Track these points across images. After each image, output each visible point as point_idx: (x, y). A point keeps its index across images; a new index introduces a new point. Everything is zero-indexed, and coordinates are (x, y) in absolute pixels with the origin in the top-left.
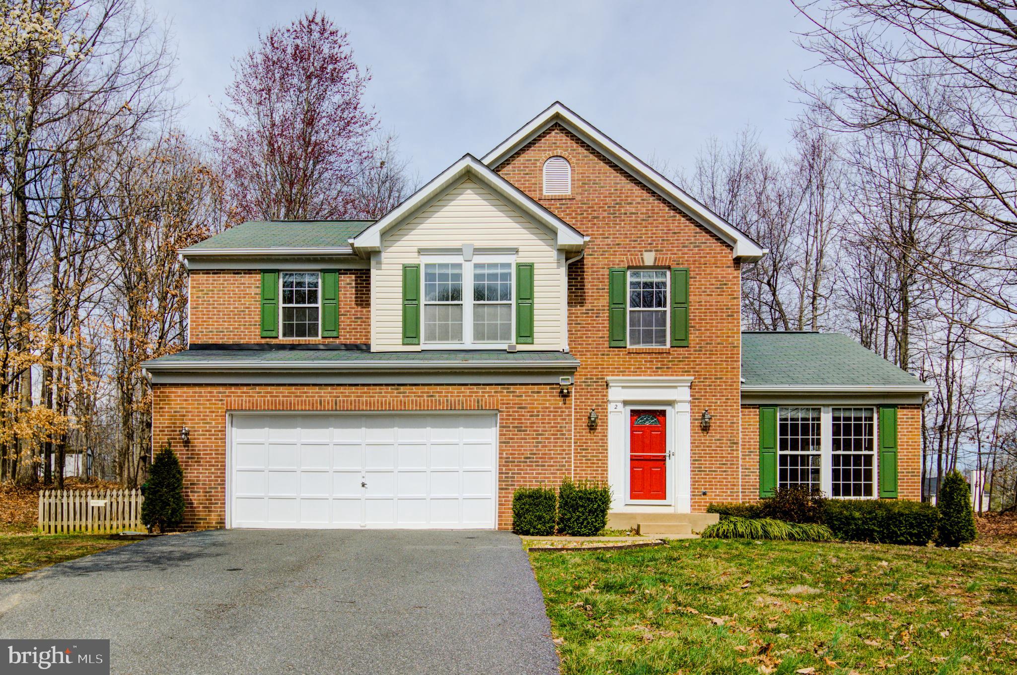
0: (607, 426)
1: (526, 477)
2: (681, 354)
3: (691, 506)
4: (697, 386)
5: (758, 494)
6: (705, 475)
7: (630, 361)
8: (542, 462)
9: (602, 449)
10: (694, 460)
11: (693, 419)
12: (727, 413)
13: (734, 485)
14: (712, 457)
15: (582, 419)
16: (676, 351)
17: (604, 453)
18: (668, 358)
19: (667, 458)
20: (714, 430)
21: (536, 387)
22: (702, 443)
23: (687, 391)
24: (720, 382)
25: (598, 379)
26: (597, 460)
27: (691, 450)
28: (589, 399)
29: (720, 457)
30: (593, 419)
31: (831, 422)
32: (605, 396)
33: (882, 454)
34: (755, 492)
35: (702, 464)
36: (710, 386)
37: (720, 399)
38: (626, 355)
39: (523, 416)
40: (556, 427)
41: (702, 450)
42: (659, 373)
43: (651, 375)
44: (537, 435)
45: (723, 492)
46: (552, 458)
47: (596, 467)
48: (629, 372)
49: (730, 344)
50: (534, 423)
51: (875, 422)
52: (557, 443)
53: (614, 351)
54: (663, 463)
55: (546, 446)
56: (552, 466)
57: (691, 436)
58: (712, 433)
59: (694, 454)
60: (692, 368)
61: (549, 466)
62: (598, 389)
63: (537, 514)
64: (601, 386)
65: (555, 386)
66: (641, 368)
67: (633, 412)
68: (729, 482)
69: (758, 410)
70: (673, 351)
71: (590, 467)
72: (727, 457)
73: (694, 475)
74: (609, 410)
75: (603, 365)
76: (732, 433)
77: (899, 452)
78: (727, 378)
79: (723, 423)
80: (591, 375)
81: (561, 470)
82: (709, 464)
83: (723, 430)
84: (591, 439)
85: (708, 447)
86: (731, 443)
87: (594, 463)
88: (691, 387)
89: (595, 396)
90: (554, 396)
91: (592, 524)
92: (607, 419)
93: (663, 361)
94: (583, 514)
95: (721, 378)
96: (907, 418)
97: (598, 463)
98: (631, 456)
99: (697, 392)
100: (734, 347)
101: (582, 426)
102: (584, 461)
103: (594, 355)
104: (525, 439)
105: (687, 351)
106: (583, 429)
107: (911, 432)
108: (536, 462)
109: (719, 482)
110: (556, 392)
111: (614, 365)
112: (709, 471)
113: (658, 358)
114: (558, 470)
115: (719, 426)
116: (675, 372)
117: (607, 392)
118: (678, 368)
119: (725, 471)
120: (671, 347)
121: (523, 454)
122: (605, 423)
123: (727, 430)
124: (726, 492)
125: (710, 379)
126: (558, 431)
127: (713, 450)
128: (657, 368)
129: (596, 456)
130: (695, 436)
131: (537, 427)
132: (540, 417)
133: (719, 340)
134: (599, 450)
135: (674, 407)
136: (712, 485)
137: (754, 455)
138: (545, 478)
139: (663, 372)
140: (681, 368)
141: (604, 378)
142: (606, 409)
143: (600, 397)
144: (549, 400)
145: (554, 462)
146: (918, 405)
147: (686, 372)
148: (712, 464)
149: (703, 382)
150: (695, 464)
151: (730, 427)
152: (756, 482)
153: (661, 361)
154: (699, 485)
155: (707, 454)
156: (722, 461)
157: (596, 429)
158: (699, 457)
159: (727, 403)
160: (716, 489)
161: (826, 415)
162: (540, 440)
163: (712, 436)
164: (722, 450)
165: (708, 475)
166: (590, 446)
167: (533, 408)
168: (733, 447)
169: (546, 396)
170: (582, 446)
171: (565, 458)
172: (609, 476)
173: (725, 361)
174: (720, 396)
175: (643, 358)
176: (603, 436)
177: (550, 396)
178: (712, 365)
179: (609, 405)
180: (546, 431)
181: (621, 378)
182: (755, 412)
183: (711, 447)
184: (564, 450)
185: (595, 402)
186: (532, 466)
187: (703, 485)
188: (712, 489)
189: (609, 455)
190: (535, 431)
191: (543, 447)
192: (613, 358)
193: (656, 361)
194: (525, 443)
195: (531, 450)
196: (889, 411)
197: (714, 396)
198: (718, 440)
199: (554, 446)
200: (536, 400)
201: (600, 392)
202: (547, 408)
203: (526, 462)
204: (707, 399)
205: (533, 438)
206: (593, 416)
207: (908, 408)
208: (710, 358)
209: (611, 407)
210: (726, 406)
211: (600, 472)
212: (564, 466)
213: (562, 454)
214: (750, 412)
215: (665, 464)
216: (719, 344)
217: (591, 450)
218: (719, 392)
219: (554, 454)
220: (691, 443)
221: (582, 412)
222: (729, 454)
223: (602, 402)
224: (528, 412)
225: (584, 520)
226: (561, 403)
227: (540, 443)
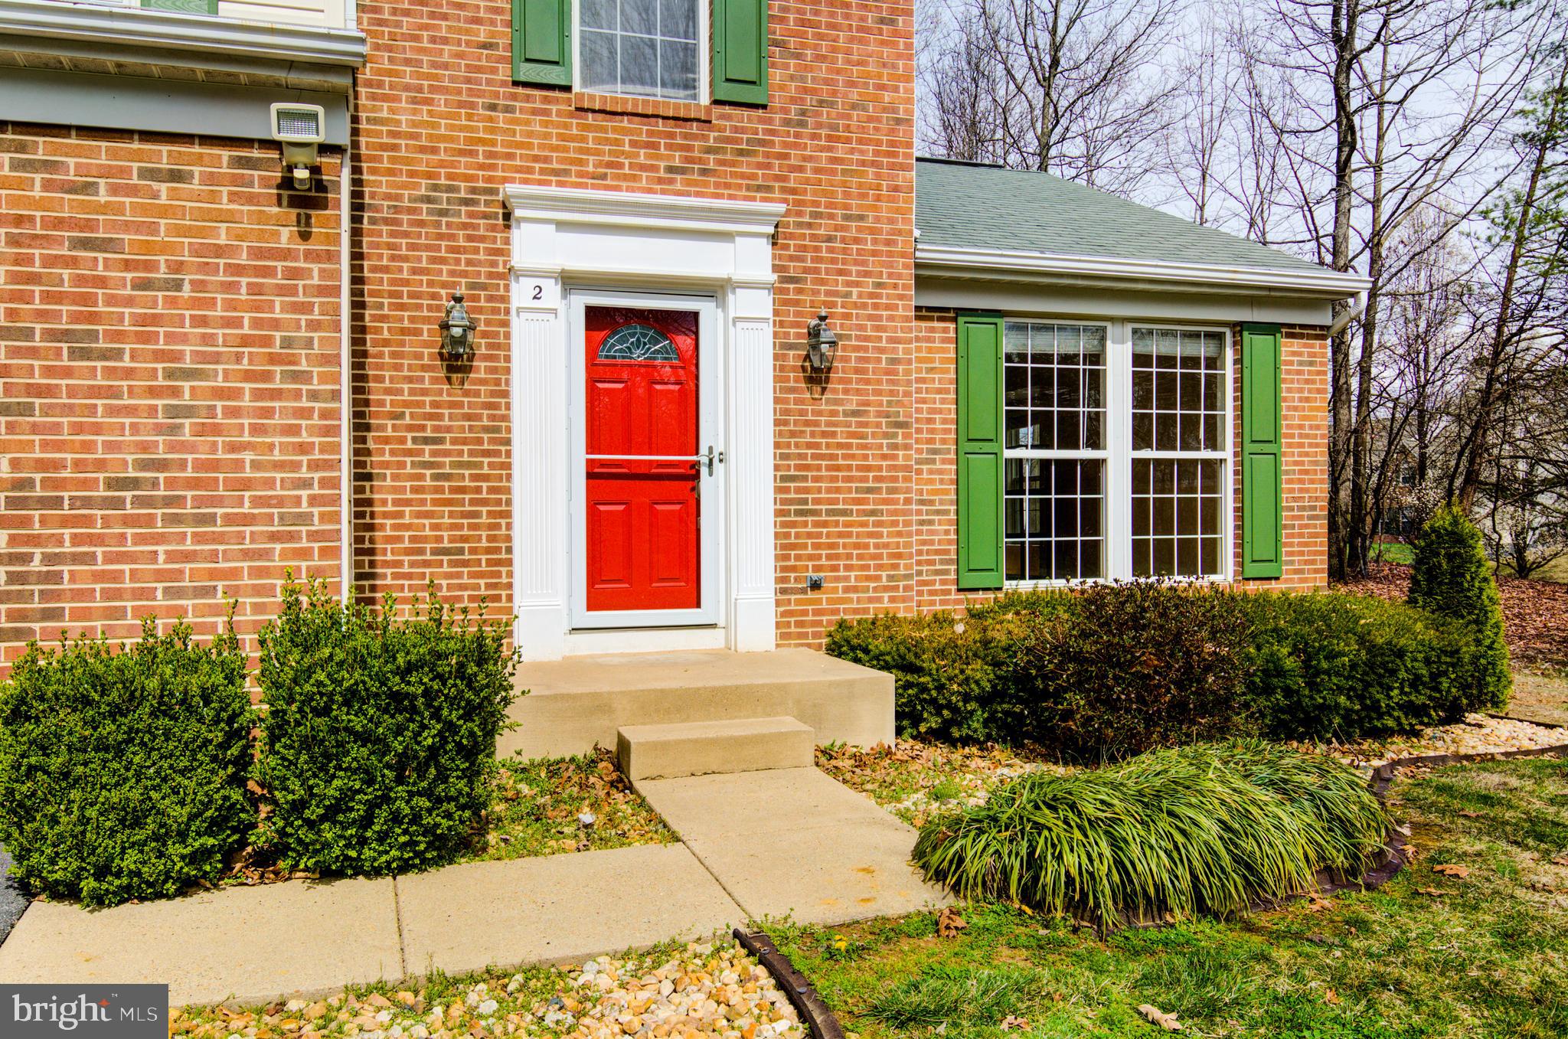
0: (508, 359)
1: (117, 576)
2: (743, 130)
3: (778, 625)
4: (792, 236)
5: (953, 576)
6: (816, 524)
7: (584, 139)
8: (199, 502)
9: (492, 441)
10: (784, 479)
11: (782, 347)
12: (878, 329)
13: (899, 556)
14: (838, 468)
15: (417, 332)
16: (728, 118)
17: (497, 453)
18: (705, 138)
19: (704, 471)
20: (841, 381)
21: (165, 149)
22: (807, 423)
23: (763, 250)
24: (859, 229)
25: (474, 190)
26: (475, 478)
27: (777, 445)
28: (443, 261)
29: (859, 468)
30: (457, 332)
31: (1129, 369)
32: (499, 252)
33: (1247, 457)
34: (947, 572)
35: (807, 490)
36: (830, 239)
37: (857, 284)
38: (571, 115)
39: (102, 282)
40: (267, 341)
41: (809, 446)
42: (678, 186)
43: (650, 191)
44: (170, 374)
45: (868, 578)
46: (247, 484)
47: (472, 502)
48: (580, 175)
49: (885, 110)
50: (155, 320)
51: (1229, 372)
52: (268, 413)
53: (528, 98)
54: (690, 485)
55: (216, 430)
56: (248, 520)
57: (777, 400)
58: (835, 391)
59: (784, 457)
60: (777, 178)
61: (229, 520)
62: (475, 227)
63: (115, 797)
64: (485, 216)
65: (256, 153)
66: (621, 166)
67: (596, 318)
68: (886, 546)
69: (952, 326)
70: (722, 117)
71: (449, 502)
72: (880, 468)
73: (784, 524)
74: (515, 303)
75: (493, 143)
76: (892, 393)
77: (1285, 454)
78: (877, 219)
79: (866, 360)
80: (449, 177)
81: (292, 537)
82: (829, 490)
83: (868, 382)
84: (453, 405)
85: (824, 434)
86: (889, 424)
87: (462, 490)
88: (774, 239)
89: (465, 250)
90: (251, 199)
91: (416, 819)
92: (507, 335)
93: (690, 148)
94: (370, 782)
95: (861, 218)
96: (1301, 363)
97: (478, 490)
98: (590, 463)
99: (791, 258)
100: (898, 121)
101: (419, 356)
102: (428, 482)
103: (461, 104)
104: (113, 393)
105: (761, 120)
106: (423, 368)
107: (1307, 400)
108: (169, 502)
109: (857, 546)
110: (265, 182)
111: (530, 146)
112: (829, 512)
113: (672, 136)
114: (274, 537)
115: (857, 371)
116: (727, 186)
117: (507, 241)
118: (733, 175)
119: (873, 513)
120: (716, 102)
121: (101, 465)
122: (501, 348)
123: (879, 382)
124: (878, 578)
125: (831, 217)
126: (273, 359)
127: (840, 446)
128: (670, 169)
129: (468, 465)
130: (786, 401)
131: (170, 337)
132: (186, 291)
133: (854, 95)
134: (480, 441)
135: (722, 304)
136: (837, 557)
137: (944, 461)
138: (214, 574)
139: (689, 183)
140: (743, 176)
141: (495, 192)
142: (505, 299)
143: (482, 257)
144: (228, 218)
145: (257, 502)
146: (1322, 328)
147: (759, 188)
148: (838, 490)
149: (810, 225)
150: (787, 490)
151: (888, 372)
152: (949, 542)
153: (682, 148)
154: (798, 558)
155: (822, 457)
156: (865, 479)
157: (468, 369)
158: (798, 467)
159: (878, 296)
160: (848, 568)
161: (1118, 347)
162: (186, 399)
163: (837, 402)
164: (865, 447)
165: (825, 524)
166: (449, 429)
167: (148, 247)
168: (895, 435)
169: (214, 197)
170: (423, 428)
171: (307, 484)
172: (516, 533)
173: (873, 164)
174: (859, 274)
175: (625, 131)
176: (493, 394)
177: (233, 197)
178: (833, 172)
179: (514, 285)
180: (216, 358)
181: (553, 191)
182: (946, 330)
183: (833, 434)
184: (303, 448)
185: (464, 274)
186: (150, 520)
187: (811, 557)
188: (835, 568)
189: (516, 460)
190: (159, 356)
191: (201, 431)
192: (528, 123)
193: (669, 147)
194: (111, 411)
195: (144, 447)
196: (1259, 344)
197: (841, 272)
198: (855, 413)
199: (256, 430)
200: (165, 212)
201: (482, 239)
202: (219, 251)
203: (118, 504)
204: (823, 282)
205: (153, 392)
206: (458, 317)
207: (1301, 336)
208: (830, 149)
209: (520, 293)
210: (876, 306)
211: (484, 520)
212: (305, 519)
213: (295, 466)
214: (933, 330)
215: (695, 489)
216: (854, 107)
217: (454, 441)
218: (856, 263)
219: (256, 465)
220: (777, 423)
221: (419, 307)
222: (884, 457)
223: (491, 275)
224: (127, 265)
225: (372, 806)
226: (286, 236)
227: (189, 411)
